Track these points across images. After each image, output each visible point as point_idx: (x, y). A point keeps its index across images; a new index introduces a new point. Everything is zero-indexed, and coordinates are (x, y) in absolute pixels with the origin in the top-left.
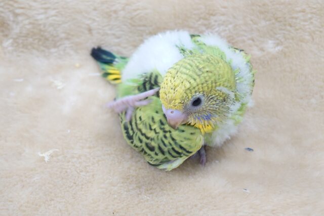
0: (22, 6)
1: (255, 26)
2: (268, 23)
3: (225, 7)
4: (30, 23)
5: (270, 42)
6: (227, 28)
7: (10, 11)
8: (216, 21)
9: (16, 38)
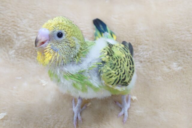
0: (22, 30)
1: (166, 53)
2: (173, 52)
3: (148, 40)
4: (27, 41)
5: (175, 64)
6: (148, 53)
7: (15, 33)
8: (141, 48)
9: (18, 50)
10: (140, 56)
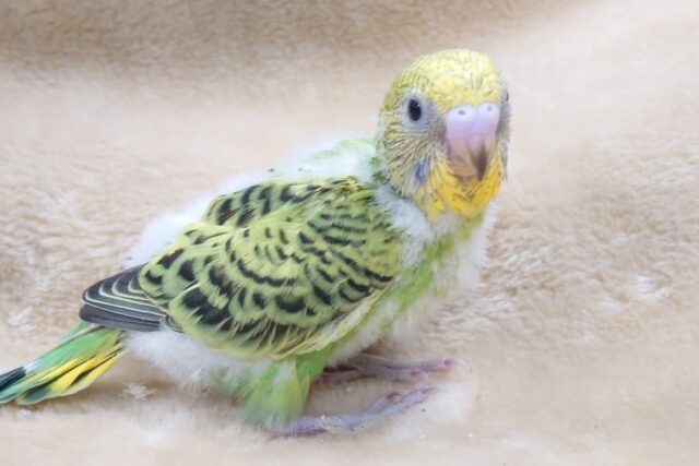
0: (56, 230)
1: (604, 246)
2: (633, 236)
3: (530, 209)
4: (75, 268)
5: (642, 279)
6: (536, 256)
7: (29, 243)
8: (509, 241)
9: (41, 304)
10: (507, 272)
